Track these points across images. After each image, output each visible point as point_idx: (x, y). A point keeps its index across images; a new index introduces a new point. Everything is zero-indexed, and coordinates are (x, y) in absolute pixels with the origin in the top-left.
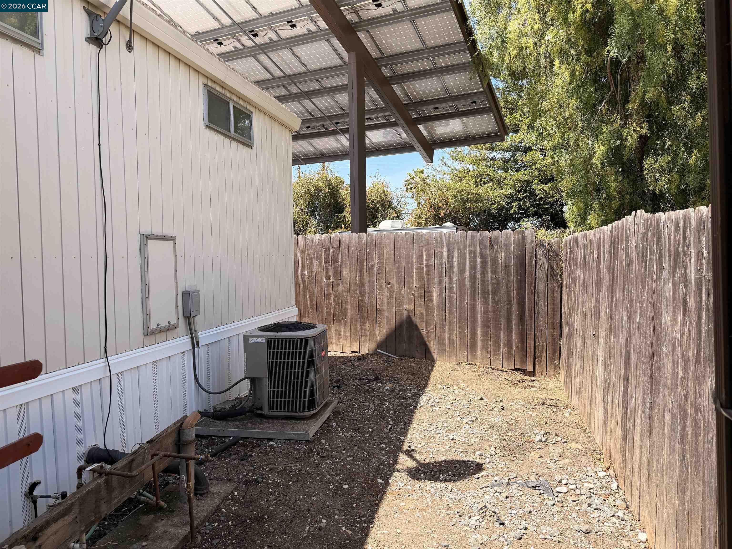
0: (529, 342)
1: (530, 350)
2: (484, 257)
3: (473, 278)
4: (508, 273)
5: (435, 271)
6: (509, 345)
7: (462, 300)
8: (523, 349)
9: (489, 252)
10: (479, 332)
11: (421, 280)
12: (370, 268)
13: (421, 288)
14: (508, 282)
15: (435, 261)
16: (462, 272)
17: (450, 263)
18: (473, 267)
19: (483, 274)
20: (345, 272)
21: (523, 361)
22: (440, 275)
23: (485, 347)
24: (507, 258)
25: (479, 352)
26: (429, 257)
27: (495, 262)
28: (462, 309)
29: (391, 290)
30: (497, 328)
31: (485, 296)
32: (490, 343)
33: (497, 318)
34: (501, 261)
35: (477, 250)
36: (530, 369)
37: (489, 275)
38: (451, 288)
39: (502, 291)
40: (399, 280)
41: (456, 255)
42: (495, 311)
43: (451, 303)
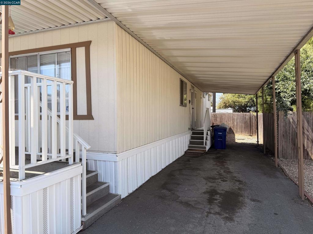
0: (251, 131)
1: (251, 132)
2: (244, 117)
3: (242, 120)
4: (248, 120)
5: (235, 119)
6: (248, 131)
7: (240, 124)
8: (250, 132)
9: (245, 116)
10: (243, 129)
11: (232, 121)
12: (223, 119)
13: (233, 122)
14: (248, 121)
15: (235, 118)
16: (240, 119)
17: (238, 118)
18: (242, 119)
19: (244, 120)
20: (218, 119)
21: (250, 134)
22: (236, 120)
23: (244, 132)
24: (248, 117)
25: (243, 133)
26: (234, 117)
27: (246, 118)
28: (240, 125)
29: (227, 123)
30: (246, 129)
31: (244, 123)
32: (245, 131)
33: (246, 127)
34: (247, 118)
35: (243, 116)
36: (251, 135)
37: (245, 120)
38: (238, 122)
39: (247, 123)
40: (228, 121)
41: (239, 116)
42: (246, 126)
43: (238, 125)
